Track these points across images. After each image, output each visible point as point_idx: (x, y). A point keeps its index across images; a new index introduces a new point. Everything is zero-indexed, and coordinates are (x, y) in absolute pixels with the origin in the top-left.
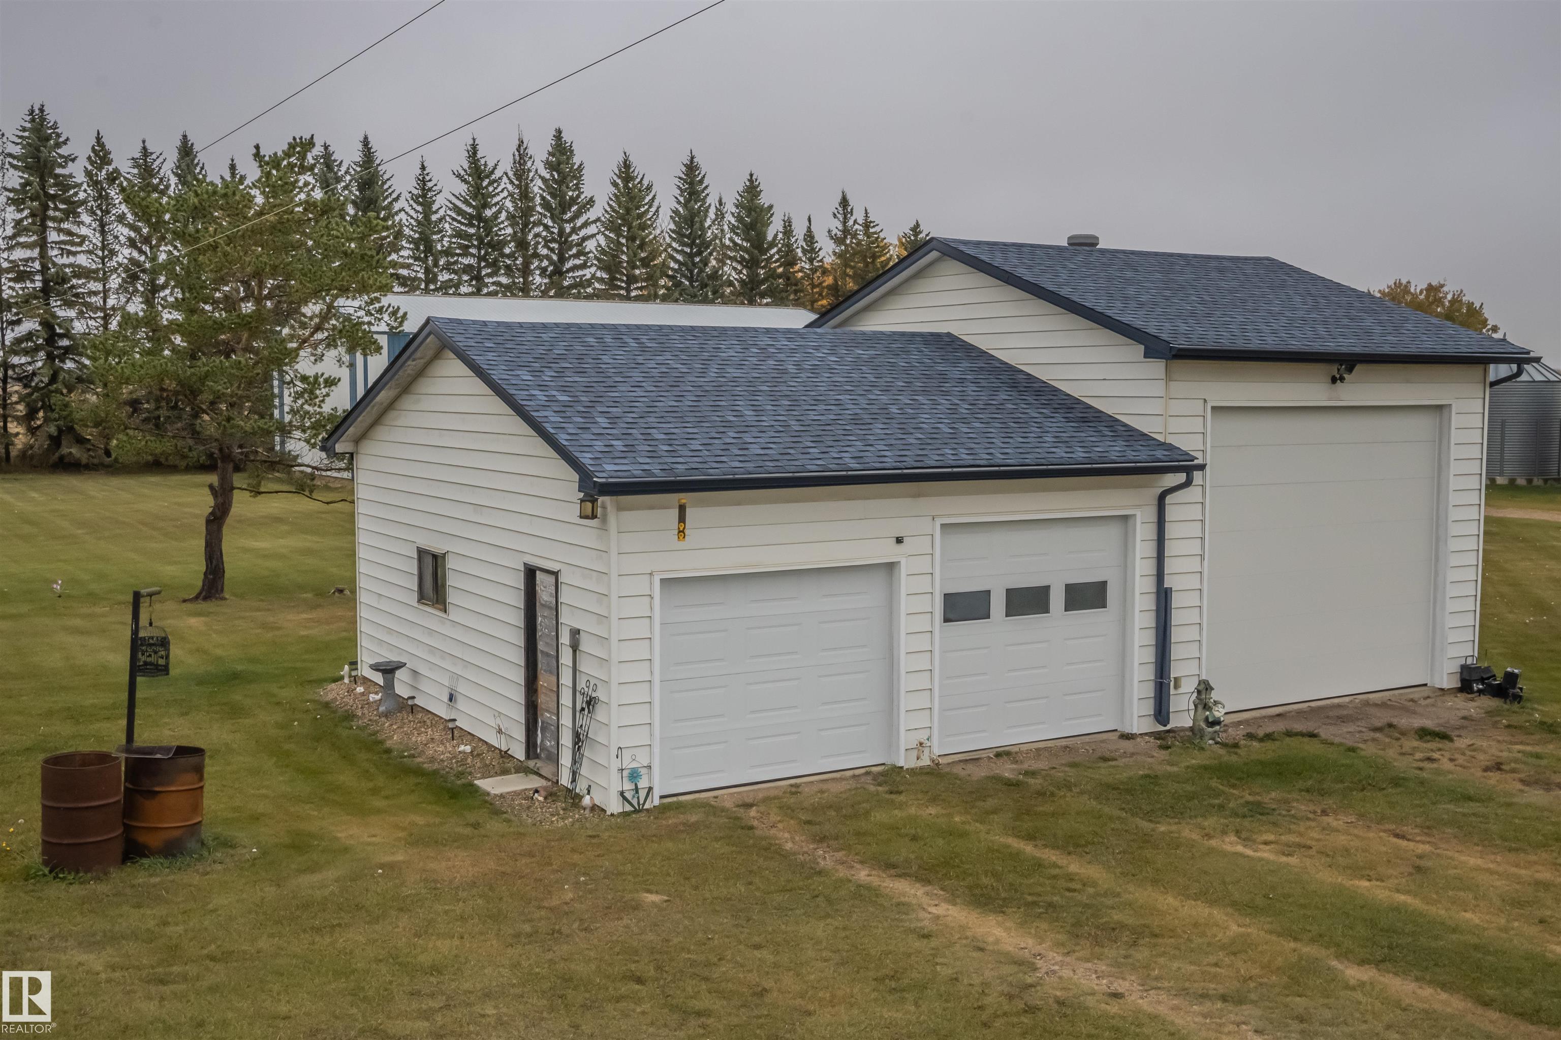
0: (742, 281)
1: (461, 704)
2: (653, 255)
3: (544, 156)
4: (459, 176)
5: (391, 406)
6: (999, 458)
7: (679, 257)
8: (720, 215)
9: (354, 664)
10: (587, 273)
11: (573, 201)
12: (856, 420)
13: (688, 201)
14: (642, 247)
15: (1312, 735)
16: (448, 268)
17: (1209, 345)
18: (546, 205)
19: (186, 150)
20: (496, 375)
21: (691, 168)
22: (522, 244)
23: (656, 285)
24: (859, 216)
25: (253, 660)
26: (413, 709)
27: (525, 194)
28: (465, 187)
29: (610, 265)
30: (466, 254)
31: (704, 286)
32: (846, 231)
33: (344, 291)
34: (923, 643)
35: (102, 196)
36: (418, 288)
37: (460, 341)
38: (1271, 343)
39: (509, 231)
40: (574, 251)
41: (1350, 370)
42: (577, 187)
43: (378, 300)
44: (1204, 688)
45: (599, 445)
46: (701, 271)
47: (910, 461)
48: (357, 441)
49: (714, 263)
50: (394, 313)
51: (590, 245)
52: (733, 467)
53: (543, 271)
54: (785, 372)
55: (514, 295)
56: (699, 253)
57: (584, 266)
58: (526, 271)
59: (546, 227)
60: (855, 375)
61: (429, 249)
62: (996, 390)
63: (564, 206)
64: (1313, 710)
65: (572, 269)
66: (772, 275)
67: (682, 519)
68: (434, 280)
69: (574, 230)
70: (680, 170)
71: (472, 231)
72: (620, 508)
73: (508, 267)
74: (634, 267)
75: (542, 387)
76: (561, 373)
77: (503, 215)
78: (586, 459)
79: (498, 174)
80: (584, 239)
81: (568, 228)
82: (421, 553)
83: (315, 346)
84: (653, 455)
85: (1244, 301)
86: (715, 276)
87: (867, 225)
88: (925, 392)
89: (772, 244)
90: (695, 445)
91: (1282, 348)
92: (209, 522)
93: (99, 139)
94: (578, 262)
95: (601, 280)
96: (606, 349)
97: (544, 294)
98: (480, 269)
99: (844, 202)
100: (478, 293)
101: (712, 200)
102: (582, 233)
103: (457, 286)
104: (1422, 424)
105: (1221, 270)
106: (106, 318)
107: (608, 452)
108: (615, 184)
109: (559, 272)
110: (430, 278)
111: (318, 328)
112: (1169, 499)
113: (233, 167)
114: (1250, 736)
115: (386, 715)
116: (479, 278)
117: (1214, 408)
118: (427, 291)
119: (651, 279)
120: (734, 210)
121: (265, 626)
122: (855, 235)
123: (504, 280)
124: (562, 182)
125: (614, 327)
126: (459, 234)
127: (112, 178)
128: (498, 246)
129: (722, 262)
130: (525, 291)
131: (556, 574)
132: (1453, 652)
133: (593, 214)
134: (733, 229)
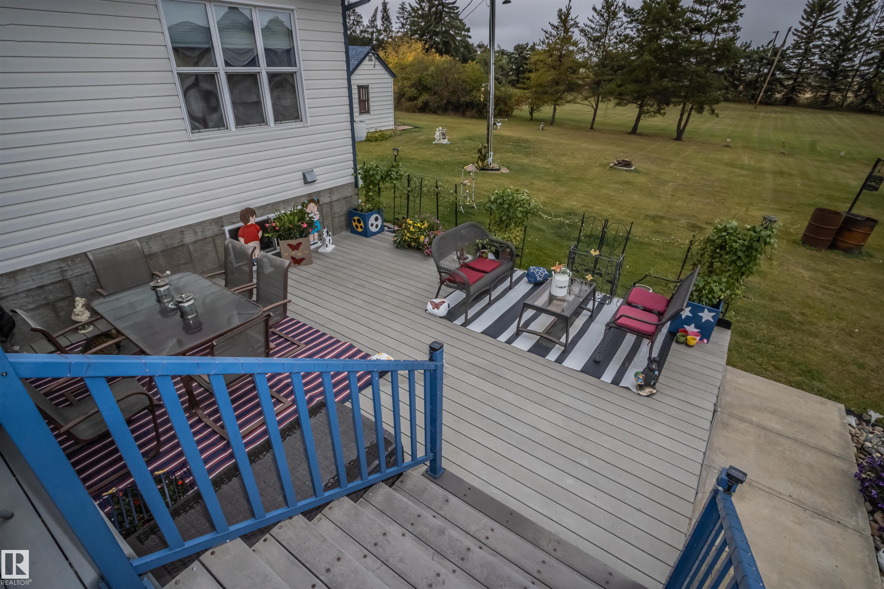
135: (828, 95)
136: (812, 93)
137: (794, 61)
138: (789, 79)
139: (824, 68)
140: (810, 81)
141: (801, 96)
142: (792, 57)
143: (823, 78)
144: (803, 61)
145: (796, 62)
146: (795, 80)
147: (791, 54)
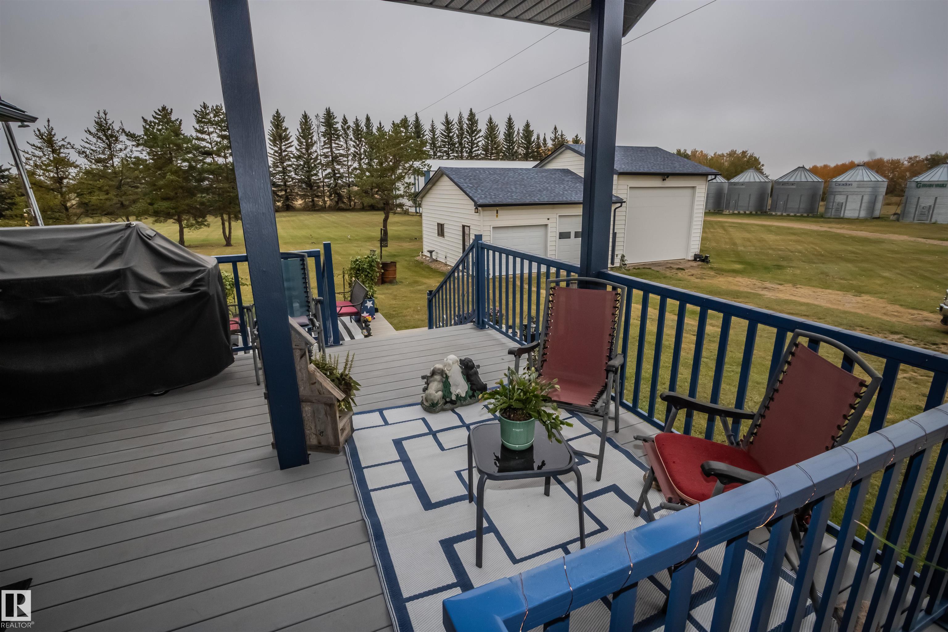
0: (524, 154)
1: (448, 259)
2: (498, 146)
3: (467, 117)
4: (443, 124)
5: (430, 189)
6: (573, 199)
7: (506, 147)
8: (518, 133)
9: (422, 252)
10: (479, 152)
11: (476, 130)
12: (540, 191)
13: (508, 129)
14: (495, 144)
15: (650, 268)
16: (440, 151)
17: (629, 171)
18: (467, 132)
19: (368, 119)
20: (456, 180)
21: (510, 119)
22: (461, 144)
23: (499, 156)
24: (560, 133)
25: (398, 252)
26: (437, 261)
27: (461, 129)
28: (444, 127)
29: (486, 149)
30: (445, 147)
31: (513, 155)
32: (556, 137)
33: (415, 160)
34: (554, 243)
35: (346, 133)
36: (431, 158)
37: (447, 172)
38: (646, 170)
39: (457, 140)
40: (475, 145)
41: (668, 177)
42: (476, 126)
43: (424, 162)
44: (623, 256)
45: (479, 196)
46: (512, 151)
47: (551, 200)
48: (422, 198)
49: (516, 148)
50: (428, 166)
51: (480, 144)
52: (509, 201)
53: (467, 151)
54: (524, 179)
55: (458, 159)
56: (512, 145)
57: (478, 150)
58: (462, 152)
59: (468, 138)
60: (541, 180)
61: (435, 146)
62: (576, 183)
63: (473, 132)
64: (653, 264)
65: (475, 151)
66: (533, 152)
67: (497, 213)
68: (436, 155)
69: (476, 139)
70: (506, 120)
71: (446, 140)
72: (483, 210)
73: (457, 151)
74: (493, 150)
75: (466, 183)
76: (470, 180)
77: (455, 135)
78: (476, 199)
79: (453, 123)
80: (478, 142)
81: (474, 138)
82: (438, 224)
83: (409, 175)
84: (491, 198)
85: (643, 159)
86: (516, 152)
87: (562, 136)
88: (558, 184)
89: (533, 142)
90: (501, 196)
91: (649, 172)
92: (384, 221)
93: (344, 116)
94: (476, 149)
95: (483, 154)
96: (481, 174)
97: (467, 159)
98: (449, 151)
99: (555, 128)
100: (448, 159)
101: (516, 129)
102: (478, 140)
103: (442, 157)
104: (688, 192)
105: (641, 151)
106: (348, 168)
107: (481, 198)
108: (487, 125)
109: (471, 152)
110: (435, 154)
111: (409, 170)
112: (617, 210)
113: (380, 123)
114: (634, 268)
115: (431, 262)
116: (448, 154)
117: (630, 187)
118: (434, 158)
119: (497, 153)
120: (522, 132)
121: (399, 246)
122: (558, 139)
123: (456, 155)
124: (472, 124)
125: (483, 169)
126: (443, 141)
127: (349, 127)
128: (454, 144)
129: (518, 148)
130: (462, 158)
131: (469, 227)
132: (693, 250)
133: (481, 134)
134: (522, 138)
135: (313, 201)
136: (302, 200)
137: (278, 176)
138: (281, 190)
139: (300, 181)
140: (296, 191)
141: (296, 203)
142: (276, 174)
143: (304, 188)
144: (285, 177)
145: (280, 177)
146: (286, 191)
147: (274, 172)
